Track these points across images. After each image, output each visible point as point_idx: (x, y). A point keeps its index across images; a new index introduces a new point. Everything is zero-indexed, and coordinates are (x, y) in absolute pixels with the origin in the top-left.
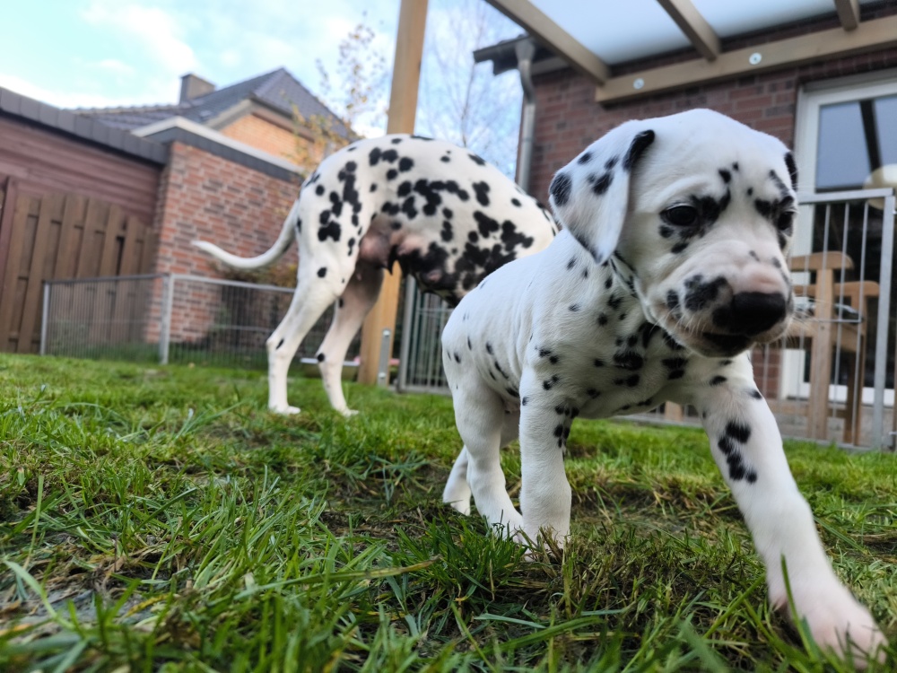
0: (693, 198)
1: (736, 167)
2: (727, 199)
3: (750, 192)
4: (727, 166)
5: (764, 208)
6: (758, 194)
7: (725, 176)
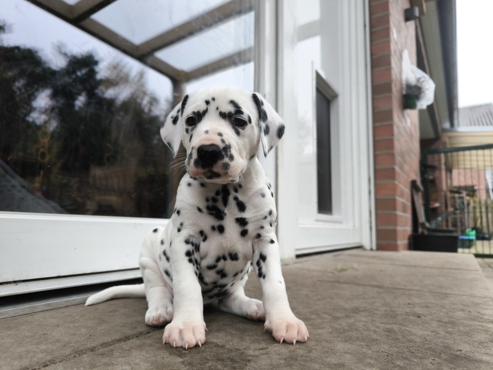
0: (194, 113)
1: (214, 99)
2: (205, 112)
3: (217, 108)
4: (210, 99)
5: (223, 115)
6: (220, 109)
7: (207, 102)
